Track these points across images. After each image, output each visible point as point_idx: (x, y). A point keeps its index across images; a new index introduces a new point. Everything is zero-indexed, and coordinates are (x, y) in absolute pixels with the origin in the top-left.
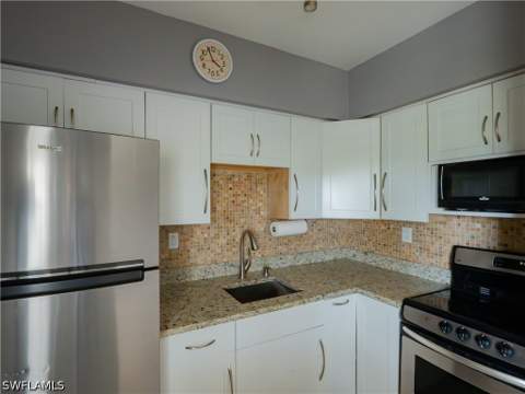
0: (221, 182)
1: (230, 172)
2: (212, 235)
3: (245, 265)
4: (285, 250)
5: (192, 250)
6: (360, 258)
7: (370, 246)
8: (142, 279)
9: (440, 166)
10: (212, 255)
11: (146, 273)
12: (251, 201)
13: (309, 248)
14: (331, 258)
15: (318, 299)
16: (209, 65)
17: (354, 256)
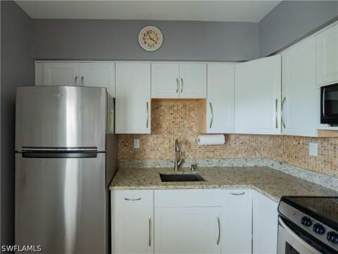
0: (165, 110)
1: (171, 104)
2: (160, 142)
3: (178, 162)
4: (212, 155)
5: (147, 150)
6: (277, 167)
7: (285, 158)
8: (96, 157)
9: (322, 88)
10: (159, 154)
11: (98, 154)
12: (185, 122)
13: (232, 156)
14: (253, 165)
15: (215, 187)
16: (149, 41)
17: (273, 165)
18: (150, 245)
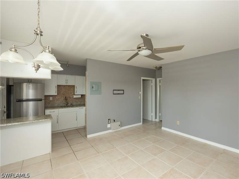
2: (60, 98)
3: (66, 103)
4: (78, 101)
10: (60, 101)
11: (42, 100)
12: (69, 91)
18: (57, 123)
